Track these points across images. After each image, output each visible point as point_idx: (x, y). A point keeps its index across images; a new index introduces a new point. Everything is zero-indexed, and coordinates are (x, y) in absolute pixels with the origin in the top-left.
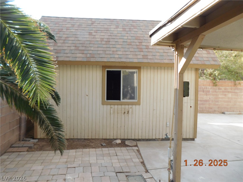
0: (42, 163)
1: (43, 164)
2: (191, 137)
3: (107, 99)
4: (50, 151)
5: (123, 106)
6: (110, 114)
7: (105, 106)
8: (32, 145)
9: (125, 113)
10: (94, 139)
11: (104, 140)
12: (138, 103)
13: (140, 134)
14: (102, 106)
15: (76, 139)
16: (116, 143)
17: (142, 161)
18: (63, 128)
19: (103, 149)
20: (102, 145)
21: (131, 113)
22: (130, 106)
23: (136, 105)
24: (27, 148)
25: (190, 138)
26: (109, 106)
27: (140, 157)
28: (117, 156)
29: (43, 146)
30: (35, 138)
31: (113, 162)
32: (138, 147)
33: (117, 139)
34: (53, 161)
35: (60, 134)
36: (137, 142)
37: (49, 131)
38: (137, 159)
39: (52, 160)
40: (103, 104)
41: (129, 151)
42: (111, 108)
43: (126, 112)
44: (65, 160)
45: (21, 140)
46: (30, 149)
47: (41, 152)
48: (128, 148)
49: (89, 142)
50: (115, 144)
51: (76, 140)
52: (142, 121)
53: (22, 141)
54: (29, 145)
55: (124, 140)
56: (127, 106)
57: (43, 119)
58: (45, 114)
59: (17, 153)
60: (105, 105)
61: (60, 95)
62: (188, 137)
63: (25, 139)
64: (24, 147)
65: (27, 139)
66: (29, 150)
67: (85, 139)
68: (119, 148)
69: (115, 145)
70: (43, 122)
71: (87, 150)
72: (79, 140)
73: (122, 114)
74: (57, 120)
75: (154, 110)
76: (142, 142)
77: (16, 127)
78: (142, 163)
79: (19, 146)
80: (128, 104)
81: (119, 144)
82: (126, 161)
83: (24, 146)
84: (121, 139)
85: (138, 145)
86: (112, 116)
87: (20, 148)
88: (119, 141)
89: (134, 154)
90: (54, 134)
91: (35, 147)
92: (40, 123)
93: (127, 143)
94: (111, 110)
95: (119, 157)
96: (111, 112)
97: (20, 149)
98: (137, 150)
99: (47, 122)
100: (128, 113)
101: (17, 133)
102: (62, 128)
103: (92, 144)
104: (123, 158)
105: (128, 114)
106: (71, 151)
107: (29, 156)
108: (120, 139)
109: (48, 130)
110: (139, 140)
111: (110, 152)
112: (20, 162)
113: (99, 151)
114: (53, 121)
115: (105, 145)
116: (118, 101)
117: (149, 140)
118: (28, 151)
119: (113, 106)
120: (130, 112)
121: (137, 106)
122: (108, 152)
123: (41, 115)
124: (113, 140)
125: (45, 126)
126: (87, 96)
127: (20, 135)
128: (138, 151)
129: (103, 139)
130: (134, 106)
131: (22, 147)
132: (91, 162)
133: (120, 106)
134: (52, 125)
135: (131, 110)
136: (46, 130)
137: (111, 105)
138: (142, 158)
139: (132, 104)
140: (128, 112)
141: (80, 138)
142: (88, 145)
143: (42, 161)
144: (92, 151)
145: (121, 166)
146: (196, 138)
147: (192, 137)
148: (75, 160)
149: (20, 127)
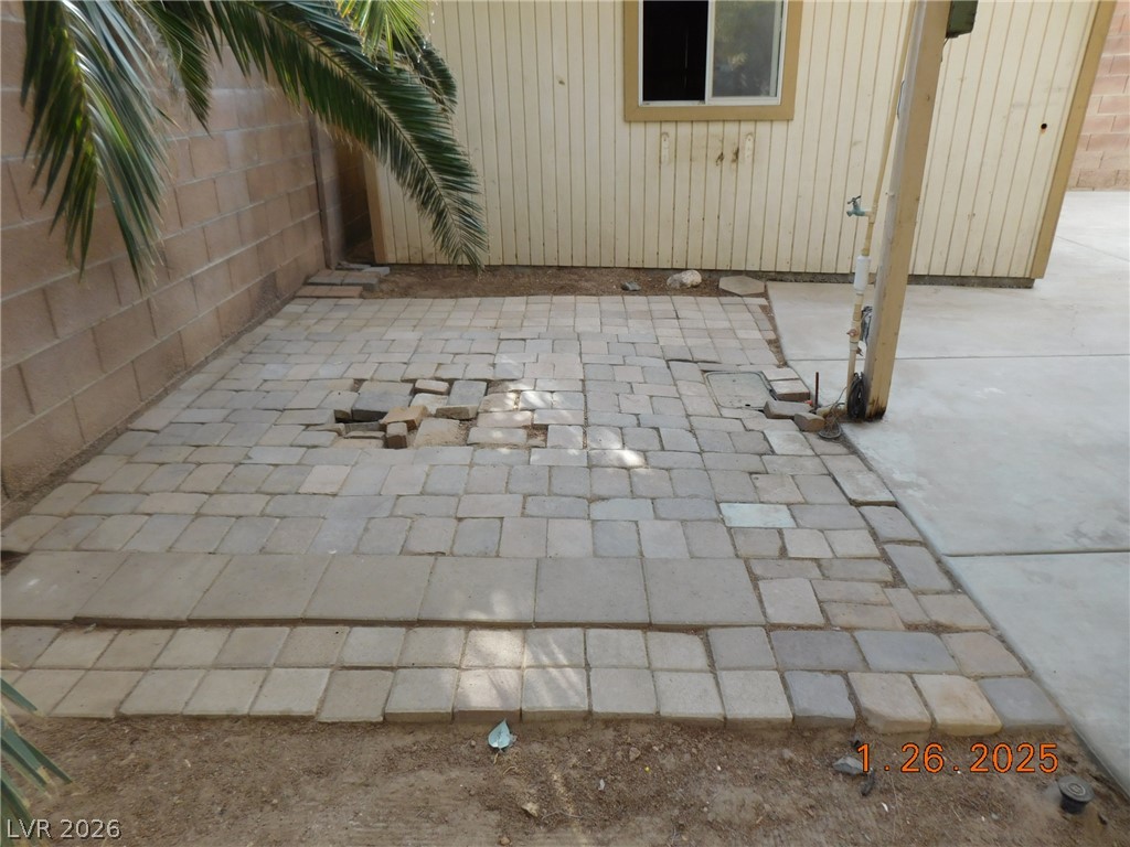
0: (415, 326)
1: (418, 328)
2: (1018, 272)
3: (646, 97)
4: (437, 300)
5: (716, 128)
6: (660, 162)
7: (638, 129)
8: (374, 281)
9: (721, 157)
10: (597, 271)
11: (633, 273)
12: (784, 115)
13: (784, 255)
14: (623, 128)
15: (527, 266)
16: (683, 284)
17: (772, 336)
18: (473, 180)
19: (629, 298)
20: (625, 289)
21: (751, 158)
22: (747, 127)
23: (772, 121)
24: (360, 288)
25: (1013, 275)
26: (654, 129)
27: (767, 325)
28: (678, 318)
29: (410, 286)
30: (378, 262)
31: (659, 334)
32: (767, 299)
33: (686, 269)
34: (449, 323)
35: (465, 202)
36: (770, 284)
37: (428, 189)
38: (758, 332)
39: (445, 320)
40: (630, 117)
41: (727, 307)
42: (661, 135)
43: (729, 156)
44: (492, 323)
45: (333, 267)
46: (368, 291)
47: (406, 301)
48: (724, 299)
49: (576, 277)
50: (678, 286)
51: (528, 271)
52: (798, 197)
53: (337, 269)
54: (364, 281)
55: (715, 277)
56: (731, 128)
57: (404, 149)
58: (408, 128)
59: (331, 302)
60: (636, 122)
61: (450, 72)
62: (1001, 272)
63: (345, 263)
64: (349, 285)
65: (352, 266)
66: (365, 294)
67: (560, 268)
68: (691, 299)
69: (675, 289)
70: (407, 156)
71: (570, 299)
72: (540, 272)
73: (711, 164)
74: (451, 149)
75: (855, 144)
76: (789, 284)
77: (310, 215)
78: (770, 342)
79: (333, 282)
80: (739, 117)
81: (693, 286)
82: (710, 333)
83: (346, 281)
84: (705, 270)
85: (771, 292)
86: (668, 171)
87: (334, 287)
88: (693, 278)
89: (747, 316)
90: (447, 200)
91: (384, 286)
92: (396, 163)
93: (724, 283)
94: (664, 145)
95: (685, 323)
96: (663, 154)
97: (336, 291)
98: (763, 308)
99: (420, 157)
100: (737, 157)
101: (315, 240)
102: (468, 178)
103: (588, 285)
104: (702, 325)
105: (734, 165)
106: (509, 299)
107: (369, 308)
108: (701, 271)
109: (425, 186)
110: (779, 277)
111: (654, 307)
112: (346, 322)
113: (611, 303)
114: (435, 152)
115: (637, 288)
116: (695, 103)
117: (820, 278)
118: (361, 296)
119: (669, 128)
120: (746, 154)
121: (779, 128)
122: (645, 308)
123: (395, 132)
124: (671, 272)
125: (413, 171)
126: (561, 82)
127: (326, 250)
128: (767, 310)
129: (628, 268)
130: (763, 128)
131: (341, 285)
132: (580, 329)
133: (700, 129)
134: (435, 169)
135: (749, 144)
136: (416, 188)
137: (661, 122)
138: (775, 329)
139: (758, 116)
140: (737, 154)
141: (542, 264)
142: (572, 287)
143: (414, 323)
144: (585, 303)
145: (689, 345)
146: (1041, 277)
147: (1020, 274)
148: (525, 324)
149: (322, 218)
